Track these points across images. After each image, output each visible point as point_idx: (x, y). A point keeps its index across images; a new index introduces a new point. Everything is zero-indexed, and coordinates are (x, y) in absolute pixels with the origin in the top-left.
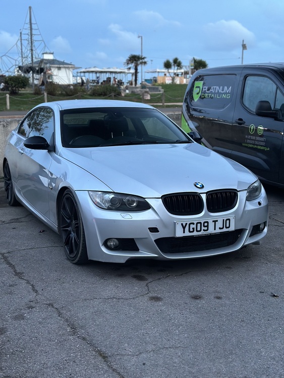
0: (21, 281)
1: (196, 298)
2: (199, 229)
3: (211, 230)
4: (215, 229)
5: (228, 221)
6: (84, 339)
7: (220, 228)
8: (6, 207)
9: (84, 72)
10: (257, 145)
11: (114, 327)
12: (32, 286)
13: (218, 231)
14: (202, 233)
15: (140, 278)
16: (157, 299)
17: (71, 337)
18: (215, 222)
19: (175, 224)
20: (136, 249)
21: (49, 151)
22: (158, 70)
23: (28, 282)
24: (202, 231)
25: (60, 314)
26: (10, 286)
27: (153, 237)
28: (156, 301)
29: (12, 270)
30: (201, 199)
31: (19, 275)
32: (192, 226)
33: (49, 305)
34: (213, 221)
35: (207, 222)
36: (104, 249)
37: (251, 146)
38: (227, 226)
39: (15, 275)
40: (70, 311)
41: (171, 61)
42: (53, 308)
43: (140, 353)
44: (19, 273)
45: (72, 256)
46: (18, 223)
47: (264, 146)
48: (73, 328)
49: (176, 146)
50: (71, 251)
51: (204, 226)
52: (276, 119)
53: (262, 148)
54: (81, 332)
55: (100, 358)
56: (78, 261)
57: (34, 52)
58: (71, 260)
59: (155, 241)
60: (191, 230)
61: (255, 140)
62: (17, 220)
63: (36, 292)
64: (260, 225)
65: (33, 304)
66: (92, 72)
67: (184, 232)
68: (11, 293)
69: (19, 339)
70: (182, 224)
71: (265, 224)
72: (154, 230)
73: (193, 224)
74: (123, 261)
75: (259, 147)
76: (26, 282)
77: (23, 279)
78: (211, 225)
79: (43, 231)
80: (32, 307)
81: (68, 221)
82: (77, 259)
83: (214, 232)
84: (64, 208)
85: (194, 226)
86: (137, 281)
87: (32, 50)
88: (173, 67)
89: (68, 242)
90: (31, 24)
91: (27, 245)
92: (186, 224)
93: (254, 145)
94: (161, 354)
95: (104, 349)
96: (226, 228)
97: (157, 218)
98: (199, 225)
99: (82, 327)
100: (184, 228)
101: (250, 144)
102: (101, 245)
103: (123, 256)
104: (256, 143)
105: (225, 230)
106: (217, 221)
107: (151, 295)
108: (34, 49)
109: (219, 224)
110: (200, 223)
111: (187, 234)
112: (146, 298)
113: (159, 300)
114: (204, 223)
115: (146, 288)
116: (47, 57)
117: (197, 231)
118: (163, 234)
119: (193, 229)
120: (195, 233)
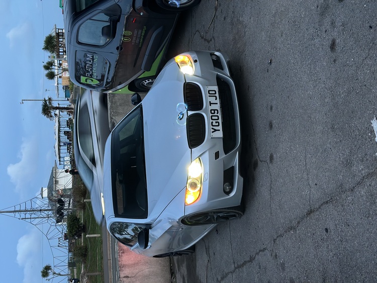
0: (256, 259)
1: (271, 126)
2: (216, 118)
3: (217, 107)
4: (217, 104)
5: (210, 92)
6: (299, 223)
7: (216, 99)
8: (195, 256)
9: (60, 157)
10: (141, 35)
11: (291, 198)
12: (260, 251)
13: (218, 101)
14: (220, 115)
15: (256, 165)
16: (271, 158)
17: (298, 232)
18: (211, 104)
19: (212, 138)
20: (233, 168)
21: (151, 228)
22: (56, 85)
23: (257, 254)
24: (218, 115)
25: (281, 236)
26: (260, 268)
27: (222, 156)
28: (273, 159)
29: (248, 264)
30: (192, 115)
31: (252, 259)
32: (214, 124)
33: (275, 242)
34: (210, 105)
35: (211, 110)
36: (232, 194)
37: (141, 40)
38: (214, 92)
39: (252, 262)
40: (279, 227)
41: (47, 72)
42: (277, 240)
43: (309, 185)
44: (250, 258)
45: (237, 215)
46: (210, 250)
47: (142, 30)
48: (291, 228)
49: (146, 123)
50: (234, 216)
51: (214, 113)
52: (118, 20)
53: (144, 32)
54: (294, 223)
55: (312, 215)
56: (241, 211)
57: (42, 208)
58: (240, 216)
59: (226, 154)
60: (217, 124)
61: (137, 37)
62: (207, 250)
63: (265, 249)
64: (213, 60)
65: (274, 255)
66: (59, 149)
67: (219, 130)
68: (265, 269)
69: (298, 270)
70: (212, 132)
71: (212, 54)
72: (217, 155)
73: (212, 122)
74: (242, 179)
75: (143, 34)
76: (257, 255)
77: (255, 257)
78: (213, 107)
79: (217, 231)
80: (276, 256)
81: (209, 217)
82: (240, 212)
83: (219, 104)
84: (199, 220)
85: (214, 121)
86: (258, 168)
87: (41, 210)
88: (53, 70)
89: (227, 218)
90: (15, 211)
91: (228, 247)
92: (212, 128)
93: (140, 38)
94: (310, 170)
95: (306, 211)
96: (215, 93)
97: (207, 153)
98: (213, 118)
99: (291, 222)
100: (216, 130)
101: (140, 40)
102: (229, 197)
103: (238, 179)
104: (139, 36)
105: (217, 95)
106: (210, 102)
107: (268, 161)
108: (39, 209)
109: (213, 100)
110: (212, 116)
111: (220, 128)
112: (270, 165)
113: (273, 156)
114: (211, 113)
115: (263, 162)
116: (45, 194)
117: (218, 119)
118: (220, 147)
119: (216, 122)
120: (220, 121)
